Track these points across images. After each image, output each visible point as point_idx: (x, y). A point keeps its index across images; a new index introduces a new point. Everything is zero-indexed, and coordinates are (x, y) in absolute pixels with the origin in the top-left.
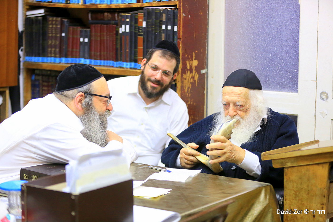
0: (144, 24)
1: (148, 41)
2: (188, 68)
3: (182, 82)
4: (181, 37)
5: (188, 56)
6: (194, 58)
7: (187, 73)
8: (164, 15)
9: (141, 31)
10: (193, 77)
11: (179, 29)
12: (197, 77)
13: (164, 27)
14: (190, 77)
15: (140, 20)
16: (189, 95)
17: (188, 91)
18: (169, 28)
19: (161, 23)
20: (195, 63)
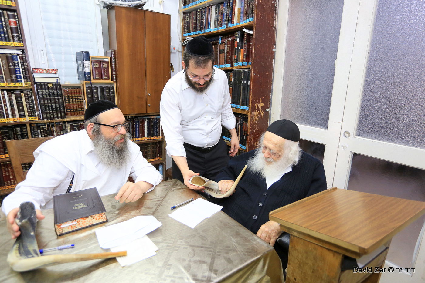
0: (233, 80)
1: (234, 90)
2: (256, 108)
3: (251, 117)
4: (251, 89)
5: (256, 100)
6: (261, 102)
7: (255, 111)
8: (243, 74)
9: (231, 84)
10: (260, 114)
11: (251, 83)
12: (262, 114)
13: (242, 82)
14: (258, 114)
15: (231, 77)
16: (256, 125)
17: (255, 122)
18: (245, 82)
19: (241, 79)
20: (262, 105)
